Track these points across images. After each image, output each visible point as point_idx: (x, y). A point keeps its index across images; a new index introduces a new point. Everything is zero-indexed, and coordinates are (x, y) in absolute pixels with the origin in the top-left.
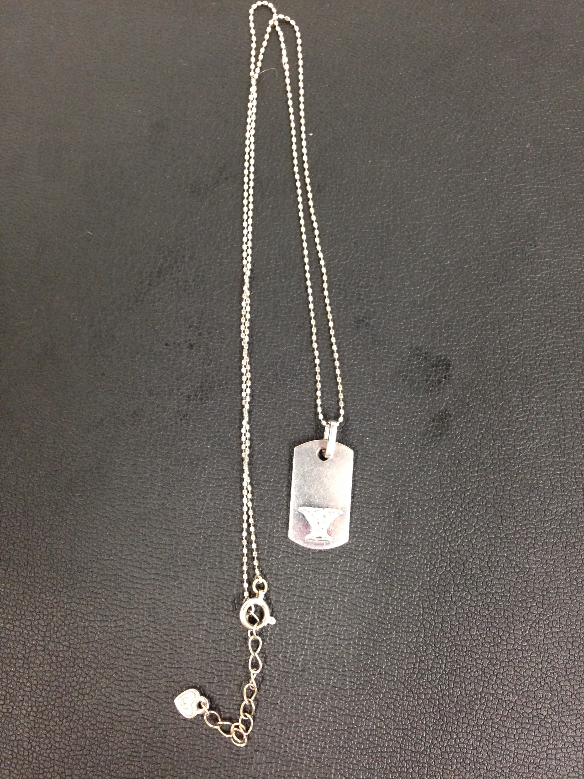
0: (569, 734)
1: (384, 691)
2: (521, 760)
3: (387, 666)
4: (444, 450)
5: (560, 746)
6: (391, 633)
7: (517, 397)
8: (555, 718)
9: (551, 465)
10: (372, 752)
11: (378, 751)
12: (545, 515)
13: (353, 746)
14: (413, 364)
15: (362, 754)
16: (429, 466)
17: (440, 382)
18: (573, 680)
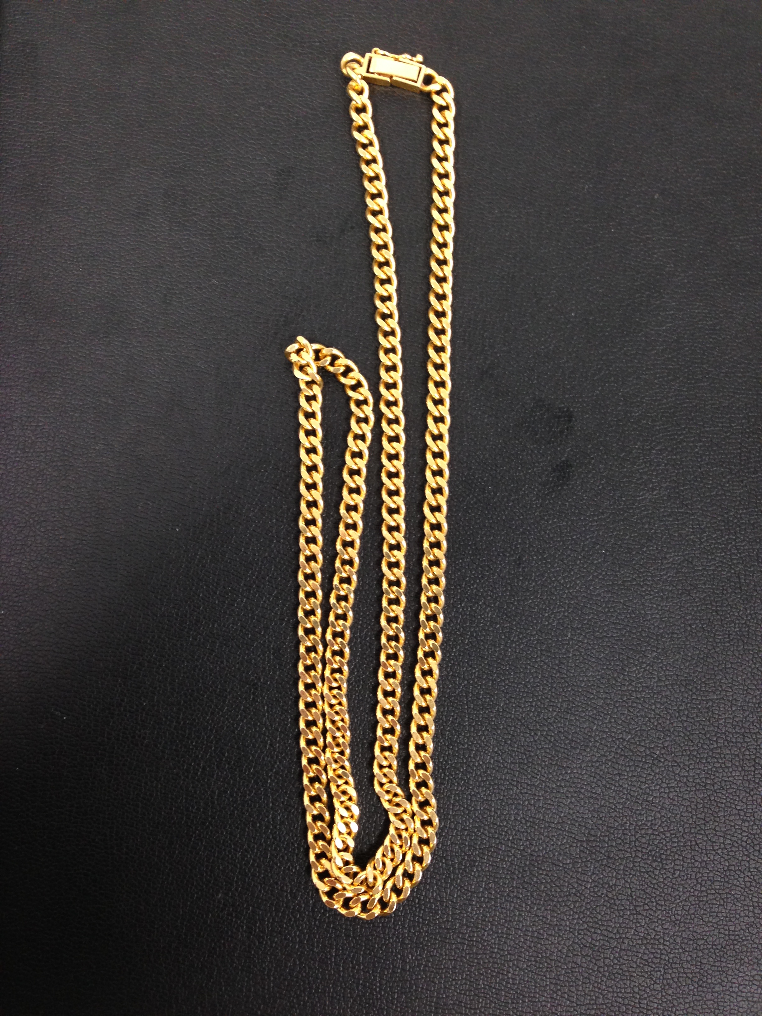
0: (682, 774)
1: (501, 727)
2: (634, 796)
3: (506, 704)
4: (564, 500)
5: (673, 785)
6: (510, 674)
7: (639, 449)
8: (669, 758)
9: (669, 516)
10: (490, 784)
11: (495, 784)
12: (662, 564)
13: (472, 779)
14: (536, 415)
15: (479, 786)
16: (550, 515)
17: (561, 432)
18: (686, 721)
